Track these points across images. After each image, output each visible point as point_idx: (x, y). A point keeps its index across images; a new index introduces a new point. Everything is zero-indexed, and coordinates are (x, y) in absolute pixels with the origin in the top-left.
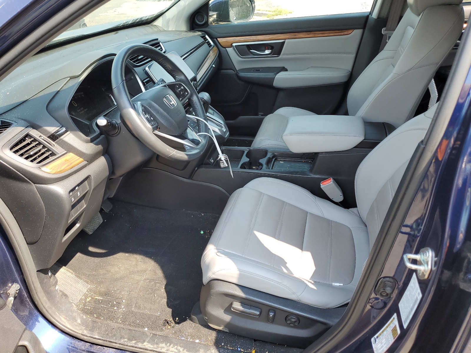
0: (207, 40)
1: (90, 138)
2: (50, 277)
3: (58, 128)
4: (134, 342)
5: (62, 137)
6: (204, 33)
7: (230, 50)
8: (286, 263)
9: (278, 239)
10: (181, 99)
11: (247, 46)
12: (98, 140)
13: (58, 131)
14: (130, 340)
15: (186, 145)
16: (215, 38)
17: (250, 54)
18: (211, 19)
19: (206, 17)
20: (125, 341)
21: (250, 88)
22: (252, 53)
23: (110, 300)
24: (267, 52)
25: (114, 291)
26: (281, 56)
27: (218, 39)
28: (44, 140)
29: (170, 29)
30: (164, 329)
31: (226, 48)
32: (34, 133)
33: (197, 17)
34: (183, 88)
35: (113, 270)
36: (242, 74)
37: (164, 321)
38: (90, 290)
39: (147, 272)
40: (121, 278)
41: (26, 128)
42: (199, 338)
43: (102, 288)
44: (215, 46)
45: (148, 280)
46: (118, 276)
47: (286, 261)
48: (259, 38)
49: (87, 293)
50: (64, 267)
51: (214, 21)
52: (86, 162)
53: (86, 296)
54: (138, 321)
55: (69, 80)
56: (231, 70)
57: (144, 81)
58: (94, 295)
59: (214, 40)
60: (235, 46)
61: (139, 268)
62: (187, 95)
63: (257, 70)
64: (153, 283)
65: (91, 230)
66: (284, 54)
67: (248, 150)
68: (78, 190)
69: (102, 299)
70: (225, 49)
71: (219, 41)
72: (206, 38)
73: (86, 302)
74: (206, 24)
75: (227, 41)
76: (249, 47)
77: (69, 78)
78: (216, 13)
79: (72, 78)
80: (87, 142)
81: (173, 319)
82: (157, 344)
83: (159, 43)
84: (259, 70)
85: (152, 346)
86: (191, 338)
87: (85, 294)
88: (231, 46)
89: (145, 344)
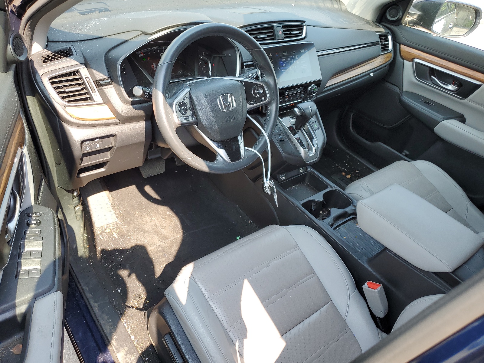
0: (388, 41)
1: (131, 100)
2: (73, 197)
3: (106, 77)
4: (91, 295)
5: (103, 87)
6: (389, 31)
7: (408, 65)
8: (246, 337)
9: (265, 307)
10: (253, 102)
11: (432, 69)
12: (142, 105)
13: (102, 80)
14: (90, 292)
15: (219, 155)
16: (398, 43)
17: (429, 79)
18: (408, 19)
19: (401, 13)
20: (86, 290)
21: (408, 118)
22: (432, 80)
23: (120, 243)
24: (450, 87)
25: (130, 238)
26: (466, 101)
27: (402, 46)
28: (88, 83)
29: (354, 12)
30: (132, 301)
31: (405, 60)
32: (84, 72)
33: (390, 11)
34: (261, 91)
35: (146, 219)
36: (406, 99)
37: (138, 295)
38: (115, 224)
39: (167, 241)
40: (145, 231)
41: (80, 64)
42: (136, 337)
43: (124, 229)
44: (392, 53)
45: (160, 249)
46: (144, 227)
47: (248, 335)
48: (450, 67)
49: (111, 224)
50: (107, 192)
51: (411, 23)
52: (117, 121)
53: (108, 226)
54: (120, 279)
55: (141, 34)
56: (398, 88)
57: (245, 64)
58: (115, 230)
59: (396, 45)
60: (417, 63)
61: (164, 232)
62: (263, 101)
63: (427, 102)
64: (161, 254)
65: (147, 175)
66: (470, 100)
67: (334, 188)
68: (98, 142)
69: (117, 237)
70: (402, 60)
71: (401, 49)
72: (387, 38)
73: (104, 232)
74: (398, 22)
75: (410, 52)
76: (433, 71)
77: (141, 33)
78: (419, 13)
79: (144, 33)
80: (126, 102)
81: (146, 299)
82: (103, 313)
83: (302, 26)
84: (428, 104)
85: (97, 311)
86: (130, 331)
87: (108, 224)
88: (412, 60)
89: (96, 305)
